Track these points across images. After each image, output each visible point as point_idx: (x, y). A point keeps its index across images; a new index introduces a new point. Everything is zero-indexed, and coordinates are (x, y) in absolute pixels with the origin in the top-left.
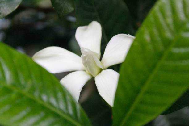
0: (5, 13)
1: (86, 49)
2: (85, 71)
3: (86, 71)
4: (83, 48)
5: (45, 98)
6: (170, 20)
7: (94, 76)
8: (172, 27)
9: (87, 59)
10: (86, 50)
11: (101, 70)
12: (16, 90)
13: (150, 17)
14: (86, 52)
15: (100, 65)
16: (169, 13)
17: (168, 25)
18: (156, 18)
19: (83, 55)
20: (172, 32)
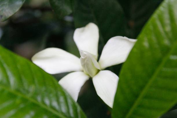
0: (6, 15)
1: (85, 51)
2: (83, 71)
3: (85, 71)
4: (82, 50)
5: (47, 102)
6: (168, 29)
7: (91, 76)
8: (170, 35)
9: (86, 61)
10: (85, 53)
11: (98, 71)
12: (20, 95)
13: (149, 25)
14: (85, 55)
15: (97, 66)
16: (167, 21)
17: (166, 33)
18: (155, 26)
19: (82, 57)
20: (170, 40)
